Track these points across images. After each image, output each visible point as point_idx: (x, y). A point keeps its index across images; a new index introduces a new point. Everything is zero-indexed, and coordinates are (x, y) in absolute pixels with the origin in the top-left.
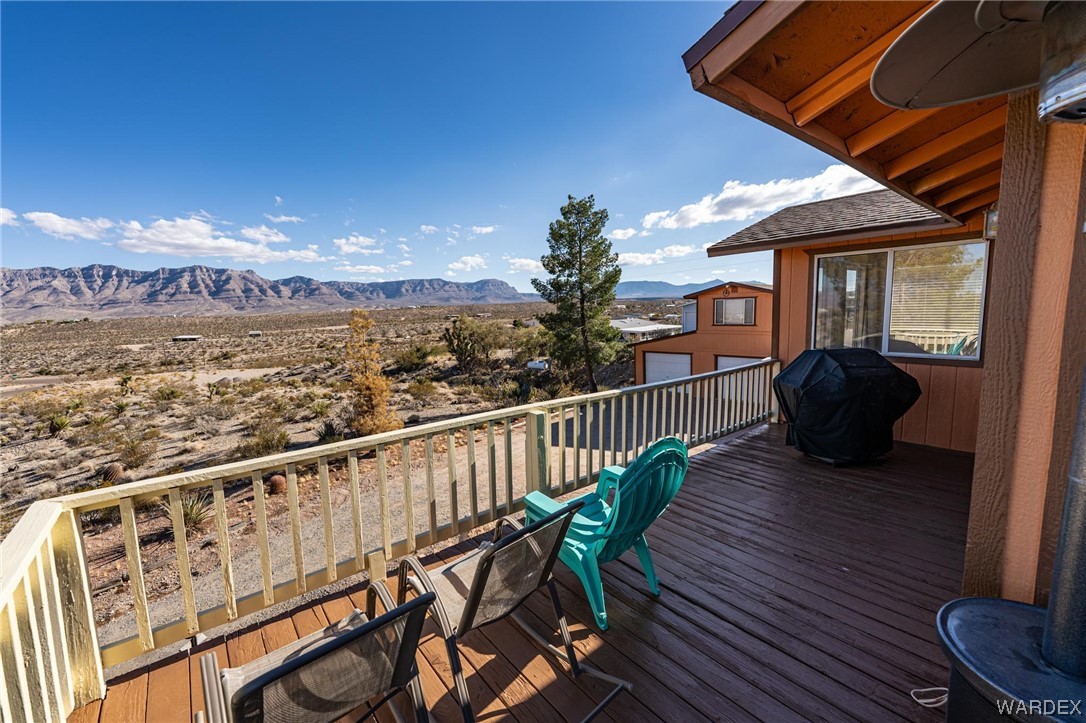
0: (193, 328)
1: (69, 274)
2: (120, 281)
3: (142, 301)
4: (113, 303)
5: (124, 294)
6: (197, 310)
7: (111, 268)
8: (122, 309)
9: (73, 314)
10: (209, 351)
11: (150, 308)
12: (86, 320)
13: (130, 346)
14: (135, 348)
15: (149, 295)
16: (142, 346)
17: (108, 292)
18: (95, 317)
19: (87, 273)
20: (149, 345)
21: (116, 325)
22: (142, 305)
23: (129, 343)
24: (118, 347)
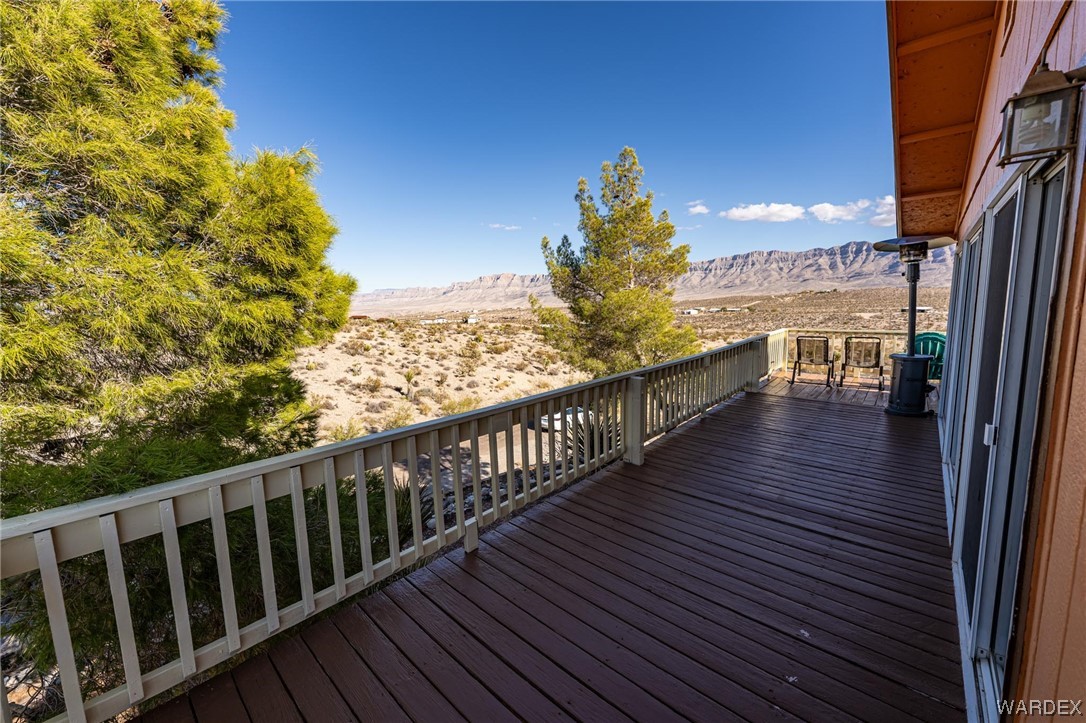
0: (926, 300)
1: (831, 253)
2: (868, 255)
3: (883, 272)
4: (858, 275)
5: (870, 267)
6: (936, 280)
7: (864, 243)
8: (865, 281)
9: (827, 286)
10: (936, 324)
11: (889, 279)
12: (835, 290)
13: (862, 314)
14: (866, 316)
15: (890, 267)
16: (872, 314)
17: (856, 266)
18: (842, 288)
19: (844, 250)
20: (879, 314)
21: (856, 295)
22: (882, 277)
23: (863, 311)
24: (853, 315)
